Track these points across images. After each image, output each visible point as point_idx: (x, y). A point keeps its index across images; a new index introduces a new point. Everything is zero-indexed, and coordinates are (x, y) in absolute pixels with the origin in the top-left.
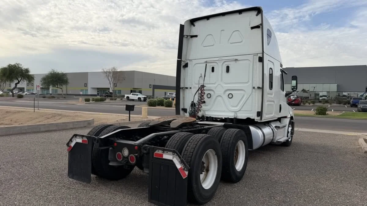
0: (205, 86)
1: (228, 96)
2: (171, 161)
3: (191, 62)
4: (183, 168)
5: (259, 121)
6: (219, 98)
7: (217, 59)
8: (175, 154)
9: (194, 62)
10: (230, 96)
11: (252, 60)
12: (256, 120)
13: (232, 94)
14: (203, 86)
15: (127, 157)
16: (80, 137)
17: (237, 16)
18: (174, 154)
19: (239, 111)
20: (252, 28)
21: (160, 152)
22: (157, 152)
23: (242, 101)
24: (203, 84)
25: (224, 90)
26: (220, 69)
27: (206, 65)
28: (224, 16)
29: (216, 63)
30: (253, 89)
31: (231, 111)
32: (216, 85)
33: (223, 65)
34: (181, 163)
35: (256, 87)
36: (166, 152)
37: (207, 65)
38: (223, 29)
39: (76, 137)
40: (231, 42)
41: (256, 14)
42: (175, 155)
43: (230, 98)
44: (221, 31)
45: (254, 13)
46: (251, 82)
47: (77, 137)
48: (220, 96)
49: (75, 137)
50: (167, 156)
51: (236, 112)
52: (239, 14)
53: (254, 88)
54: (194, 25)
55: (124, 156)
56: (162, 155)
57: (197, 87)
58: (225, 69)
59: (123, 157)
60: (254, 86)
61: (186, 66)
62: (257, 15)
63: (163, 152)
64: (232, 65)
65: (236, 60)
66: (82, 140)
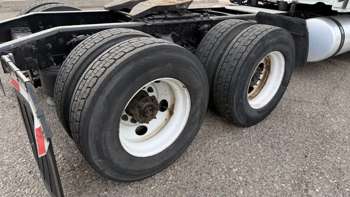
5: (340, 11)
12: (334, 7)
56: (18, 86)
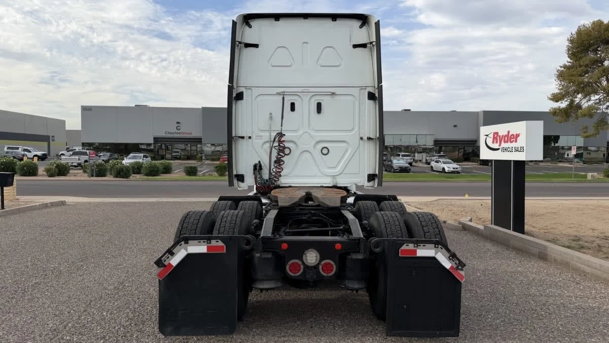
0: (284, 135)
1: (322, 150)
2: (433, 259)
3: (249, 91)
4: (455, 266)
6: (307, 155)
7: (300, 90)
8: (440, 246)
9: (256, 92)
10: (325, 151)
11: (357, 95)
12: (366, 187)
13: (327, 148)
14: (281, 135)
15: (316, 267)
16: (202, 241)
17: (329, 22)
18: (438, 247)
19: (341, 174)
20: (355, 46)
21: (411, 246)
22: (404, 247)
23: (345, 158)
24: (280, 132)
25: (314, 142)
26: (306, 106)
27: (283, 98)
28: (307, 18)
29: (298, 96)
30: (361, 141)
31: (326, 175)
32: (300, 133)
33: (311, 101)
34: (450, 259)
35: (365, 138)
36: (422, 245)
37: (285, 98)
38: (307, 41)
39: (186, 243)
40: (324, 65)
41: (360, 25)
42: (439, 249)
43: (324, 154)
44: (304, 43)
45: (356, 23)
46: (357, 128)
47: (190, 242)
48: (307, 151)
50: (424, 252)
51: (334, 177)
52: (333, 21)
53: (361, 139)
54: (250, 25)
55: (307, 264)
56: (415, 252)
57: (266, 136)
58: (314, 107)
59: (304, 268)
60: (361, 136)
61: (240, 96)
62: (361, 27)
63: (417, 247)
64: (326, 102)
65: (333, 94)
66: (208, 248)
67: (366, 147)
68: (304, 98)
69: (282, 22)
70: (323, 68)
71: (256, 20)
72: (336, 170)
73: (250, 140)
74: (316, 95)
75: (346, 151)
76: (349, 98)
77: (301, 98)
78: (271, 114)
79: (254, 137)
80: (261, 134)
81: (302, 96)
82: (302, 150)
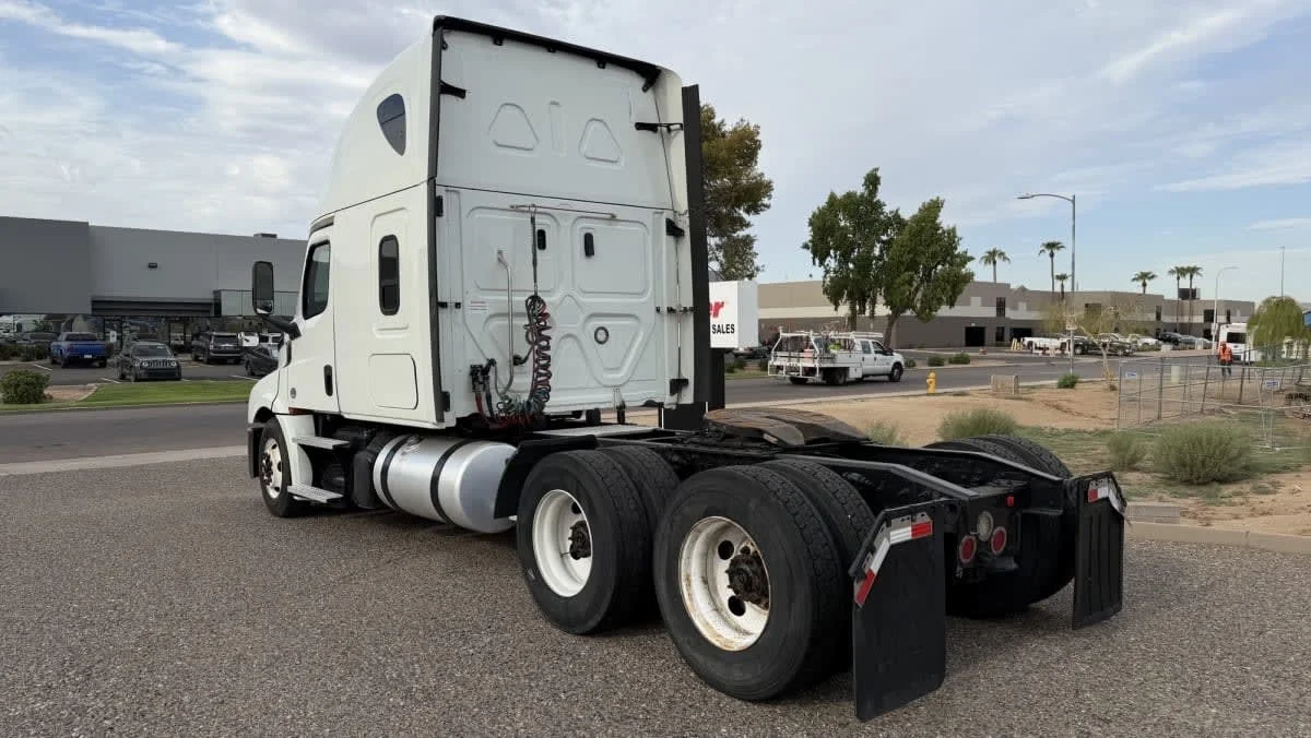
1: (595, 334)
3: (454, 196)
6: (572, 344)
7: (556, 203)
9: (469, 199)
10: (601, 336)
11: (650, 225)
12: (667, 404)
13: (604, 329)
15: (987, 543)
16: (906, 517)
17: (590, 68)
19: (627, 382)
20: (640, 126)
21: (1094, 485)
22: (1091, 487)
23: (634, 350)
24: (532, 293)
25: (584, 317)
26: (564, 240)
27: (532, 219)
28: (554, 51)
29: (552, 217)
30: (658, 316)
31: (605, 386)
32: (559, 295)
33: (575, 227)
35: (664, 310)
36: (1100, 481)
38: (557, 101)
39: (889, 525)
40: (591, 155)
41: (642, 84)
43: (600, 342)
44: (553, 103)
45: (637, 82)
46: (650, 290)
48: (572, 336)
49: (884, 525)
50: (1102, 491)
51: (616, 388)
52: (598, 66)
53: (658, 310)
55: (981, 539)
56: (1097, 492)
57: (499, 302)
58: (579, 243)
59: (976, 547)
60: (657, 307)
62: (645, 89)
63: (1096, 483)
64: (600, 234)
65: (613, 218)
66: (914, 529)
67: (666, 324)
68: (562, 223)
69: (509, 50)
70: (593, 164)
71: (453, 32)
72: (622, 375)
73: (459, 312)
74: (587, 217)
75: (636, 334)
76: (636, 228)
77: (555, 220)
78: (500, 252)
79: (467, 304)
80: (481, 297)
81: (557, 217)
82: (562, 335)
